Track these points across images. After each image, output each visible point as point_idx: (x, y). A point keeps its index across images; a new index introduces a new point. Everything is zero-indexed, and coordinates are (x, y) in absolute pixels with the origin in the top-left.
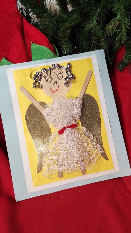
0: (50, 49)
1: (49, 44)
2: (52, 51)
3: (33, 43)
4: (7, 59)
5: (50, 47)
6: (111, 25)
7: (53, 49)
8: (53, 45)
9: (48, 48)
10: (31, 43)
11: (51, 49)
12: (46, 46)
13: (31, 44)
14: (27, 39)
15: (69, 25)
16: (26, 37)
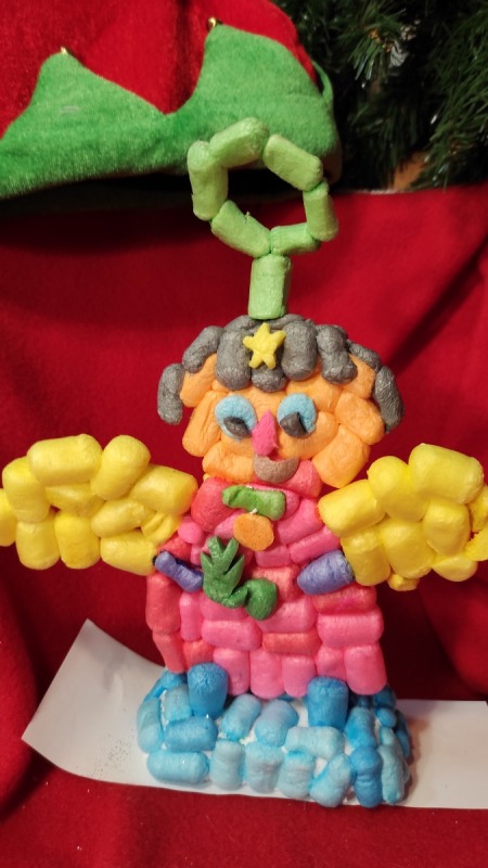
3: (219, 21)
10: (213, 21)
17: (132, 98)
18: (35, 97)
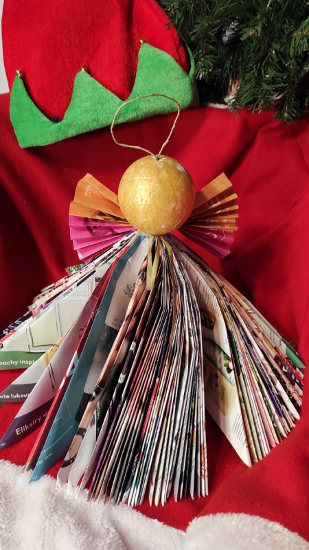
0: (176, 60)
1: (177, 49)
2: (181, 64)
3: (145, 42)
4: (89, 72)
5: (179, 55)
6: (302, 31)
7: (184, 58)
8: (189, 49)
9: (173, 56)
10: (141, 41)
11: (179, 61)
12: (168, 53)
13: (140, 44)
14: (136, 30)
15: (210, 22)
16: (136, 26)
17: (110, 94)
18: (74, 95)
